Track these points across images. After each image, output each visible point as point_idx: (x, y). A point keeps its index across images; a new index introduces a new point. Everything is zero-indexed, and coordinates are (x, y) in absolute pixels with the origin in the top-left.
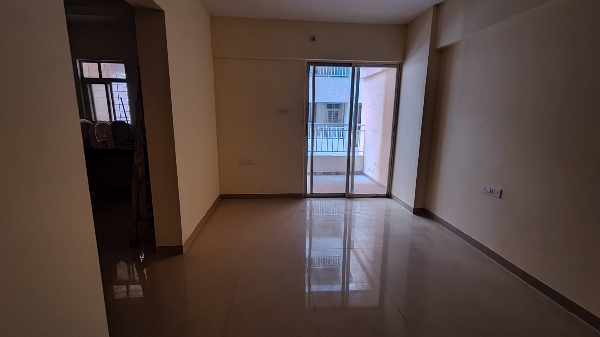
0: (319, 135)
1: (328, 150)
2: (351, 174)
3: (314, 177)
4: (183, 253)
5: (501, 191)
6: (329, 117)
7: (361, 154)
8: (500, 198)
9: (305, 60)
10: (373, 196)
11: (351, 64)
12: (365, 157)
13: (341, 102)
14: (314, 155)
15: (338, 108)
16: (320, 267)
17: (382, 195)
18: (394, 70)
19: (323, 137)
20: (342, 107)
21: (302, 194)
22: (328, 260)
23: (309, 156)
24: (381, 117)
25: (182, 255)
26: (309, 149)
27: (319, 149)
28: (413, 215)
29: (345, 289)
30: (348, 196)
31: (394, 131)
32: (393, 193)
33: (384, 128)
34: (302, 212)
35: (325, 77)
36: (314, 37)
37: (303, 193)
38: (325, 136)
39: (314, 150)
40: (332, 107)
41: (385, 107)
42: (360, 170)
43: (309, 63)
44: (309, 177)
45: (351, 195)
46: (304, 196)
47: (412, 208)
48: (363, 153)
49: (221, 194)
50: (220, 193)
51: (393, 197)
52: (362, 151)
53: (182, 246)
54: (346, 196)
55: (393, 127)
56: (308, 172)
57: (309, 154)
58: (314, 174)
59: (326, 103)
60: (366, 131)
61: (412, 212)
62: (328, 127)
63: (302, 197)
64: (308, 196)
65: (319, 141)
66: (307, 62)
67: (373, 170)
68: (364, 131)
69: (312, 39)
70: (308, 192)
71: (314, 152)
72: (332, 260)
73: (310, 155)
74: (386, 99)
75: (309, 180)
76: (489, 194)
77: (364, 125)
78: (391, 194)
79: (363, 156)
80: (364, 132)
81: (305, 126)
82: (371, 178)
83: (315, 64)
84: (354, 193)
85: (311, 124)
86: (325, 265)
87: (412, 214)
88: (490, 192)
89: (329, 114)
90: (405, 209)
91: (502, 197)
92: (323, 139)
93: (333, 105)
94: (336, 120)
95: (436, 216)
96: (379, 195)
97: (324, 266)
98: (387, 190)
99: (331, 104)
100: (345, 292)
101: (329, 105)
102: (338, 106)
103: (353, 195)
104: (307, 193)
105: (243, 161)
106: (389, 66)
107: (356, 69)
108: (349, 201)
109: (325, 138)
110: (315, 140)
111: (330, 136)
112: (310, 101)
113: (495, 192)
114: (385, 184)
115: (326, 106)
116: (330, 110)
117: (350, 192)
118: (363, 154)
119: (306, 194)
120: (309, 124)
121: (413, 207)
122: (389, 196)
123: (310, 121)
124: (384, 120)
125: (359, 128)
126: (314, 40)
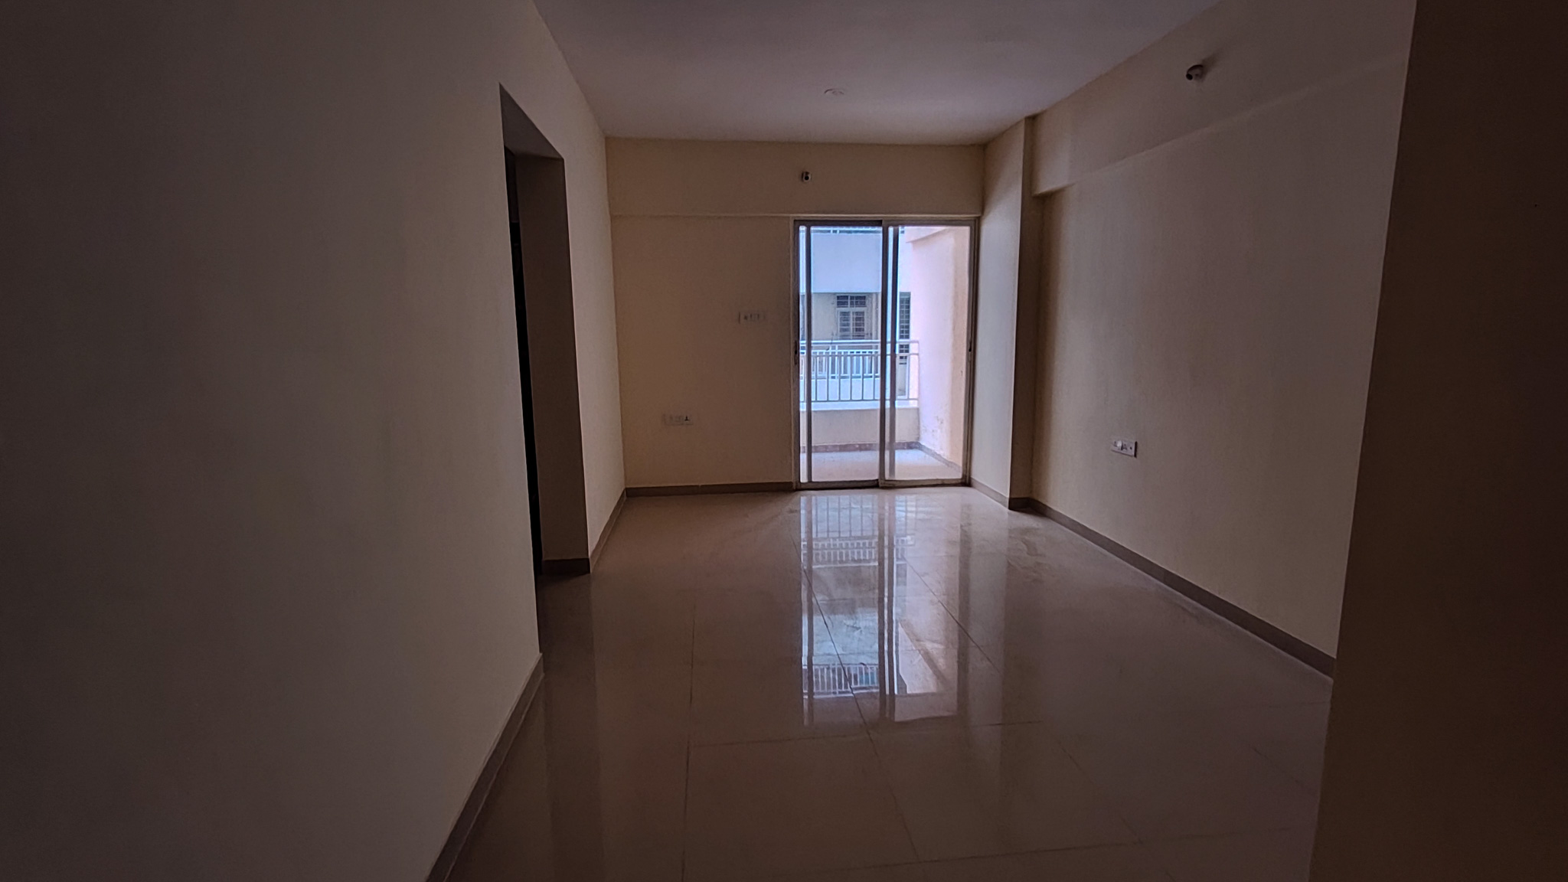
0: (821, 370)
1: (842, 399)
2: (888, 449)
3: (814, 456)
4: (589, 572)
5: (1136, 443)
6: (844, 325)
7: (913, 404)
8: (1136, 454)
9: (789, 217)
10: (935, 483)
11: (881, 221)
12: (921, 410)
13: (870, 291)
14: (813, 409)
15: (863, 304)
16: (832, 696)
17: (954, 482)
18: (965, 231)
19: (830, 375)
20: (872, 303)
21: (791, 483)
22: (853, 673)
23: (803, 412)
24: (950, 326)
25: (587, 575)
26: (803, 397)
27: (822, 396)
28: (1009, 510)
29: (887, 692)
30: (882, 484)
31: (970, 350)
32: (976, 476)
33: (955, 346)
34: (791, 511)
35: (828, 234)
36: (807, 173)
37: (793, 480)
38: (833, 372)
39: (813, 399)
40: (849, 303)
41: (956, 305)
42: (912, 439)
43: (799, 222)
44: (803, 457)
45: (890, 483)
46: (794, 488)
47: (1005, 498)
48: (916, 401)
49: (628, 487)
50: (625, 485)
51: (974, 484)
52: (916, 396)
53: (588, 559)
54: (880, 485)
55: (969, 343)
56: (801, 445)
57: (803, 408)
58: (813, 450)
59: (835, 294)
60: (921, 356)
61: (1005, 506)
62: (840, 351)
63: (791, 488)
64: (803, 487)
65: (822, 383)
66: (795, 221)
67: (933, 431)
68: (918, 354)
69: (803, 175)
70: (804, 479)
71: (812, 403)
72: (861, 673)
73: (805, 410)
74: (956, 286)
75: (803, 463)
76: (1122, 452)
77: (918, 342)
78: (970, 478)
79: (918, 409)
80: (916, 356)
81: (792, 345)
82: (934, 455)
83: (809, 223)
84: (897, 478)
85: (805, 342)
86: (843, 690)
87: (1006, 510)
88: (1122, 449)
89: (841, 318)
90: (996, 502)
91: (1138, 456)
92: (830, 380)
93: (852, 298)
94: (859, 332)
95: (1050, 508)
96: (946, 482)
97: (840, 693)
98: (963, 471)
99: (847, 297)
100: (887, 701)
101: (842, 299)
102: (860, 299)
103: (895, 483)
104: (801, 481)
105: (671, 418)
106: (954, 222)
107: (891, 229)
108: (886, 495)
109: (833, 378)
110: (813, 381)
111: (845, 372)
112: (803, 290)
113: (1129, 448)
114: (959, 461)
115: (836, 301)
116: (843, 309)
117: (887, 477)
118: (918, 404)
119: (799, 484)
120: (801, 342)
121: (1008, 497)
122: (966, 482)
123: (803, 336)
124: (954, 329)
125: (905, 348)
126: (807, 178)
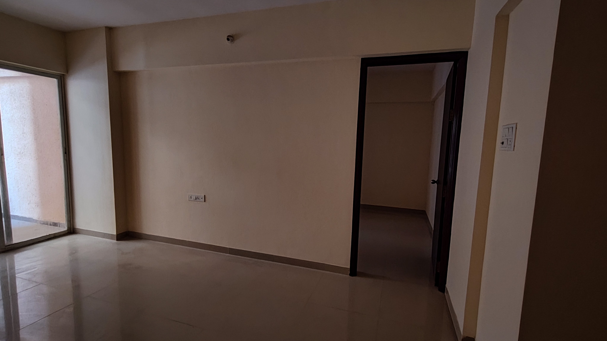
5: (205, 196)
8: (205, 201)
17: (62, 233)
28: (117, 241)
30: (5, 250)
31: (66, 153)
45: (10, 246)
55: (64, 149)
76: (196, 200)
78: (75, 228)
84: (15, 242)
87: (115, 241)
88: (196, 199)
90: (104, 239)
96: (56, 235)
98: (67, 225)
103: (13, 246)
108: (8, 257)
113: (200, 198)
114: (63, 220)
117: (6, 243)
121: (115, 234)
122: (72, 231)
